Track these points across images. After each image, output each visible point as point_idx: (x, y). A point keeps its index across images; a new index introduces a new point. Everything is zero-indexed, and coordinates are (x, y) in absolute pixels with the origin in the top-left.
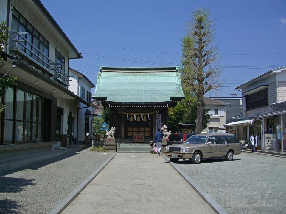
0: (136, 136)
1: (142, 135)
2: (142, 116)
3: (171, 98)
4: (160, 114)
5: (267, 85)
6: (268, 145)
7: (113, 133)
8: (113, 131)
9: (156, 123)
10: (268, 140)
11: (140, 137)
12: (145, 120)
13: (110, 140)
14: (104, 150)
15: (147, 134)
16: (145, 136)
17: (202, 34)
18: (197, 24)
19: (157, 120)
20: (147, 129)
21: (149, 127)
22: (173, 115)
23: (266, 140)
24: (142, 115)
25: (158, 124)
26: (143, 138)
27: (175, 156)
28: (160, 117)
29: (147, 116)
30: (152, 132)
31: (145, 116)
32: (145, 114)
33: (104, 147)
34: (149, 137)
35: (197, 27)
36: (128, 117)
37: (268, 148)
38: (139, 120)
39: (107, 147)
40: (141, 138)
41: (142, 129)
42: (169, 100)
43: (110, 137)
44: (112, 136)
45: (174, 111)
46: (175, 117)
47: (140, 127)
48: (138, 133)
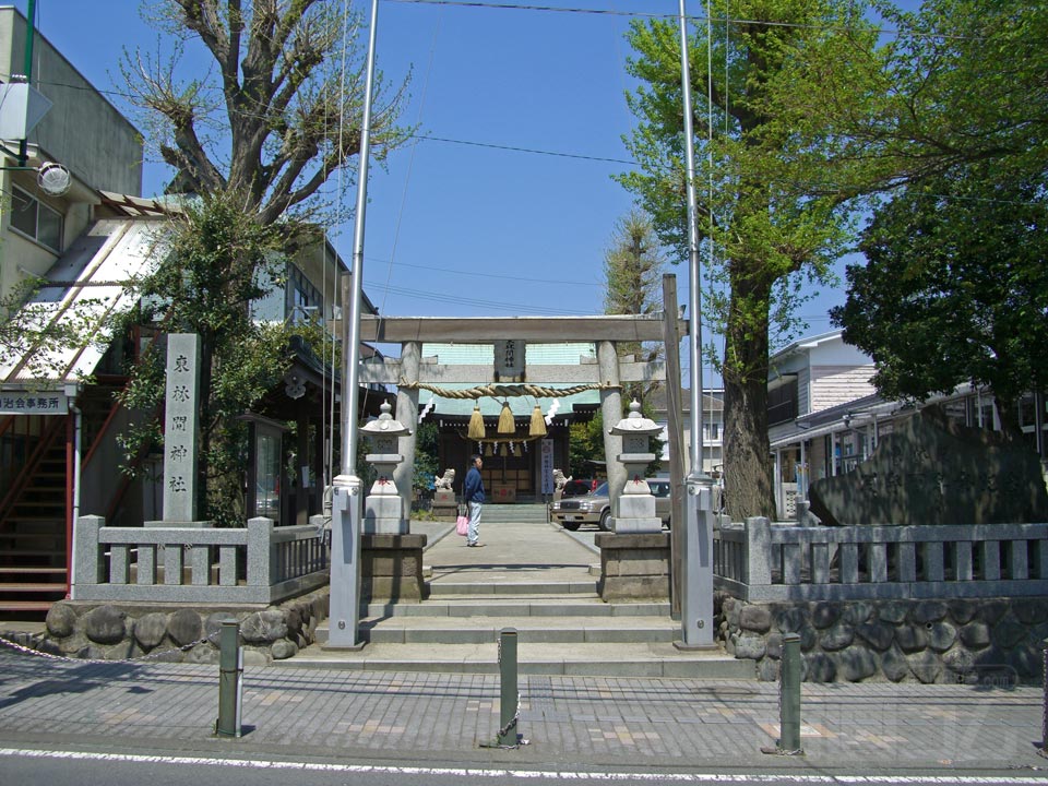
0: (499, 489)
1: (511, 487)
2: (511, 445)
3: (574, 405)
4: (552, 441)
5: (796, 374)
6: (789, 508)
7: (450, 480)
8: (450, 476)
9: (543, 460)
10: (789, 497)
11: (508, 490)
12: (517, 453)
13: (444, 496)
14: (430, 518)
15: (523, 485)
16: (518, 490)
17: (642, 267)
18: (630, 242)
19: (543, 454)
20: (523, 474)
21: (527, 469)
22: (586, 441)
23: (785, 496)
24: (511, 443)
25: (546, 462)
26: (514, 491)
27: (570, 518)
28: (552, 447)
29: (522, 444)
30: (533, 481)
31: (518, 446)
32: (519, 441)
33: (430, 511)
34: (528, 490)
35: (631, 250)
36: (480, 446)
37: (789, 514)
38: (504, 453)
39: (437, 511)
40: (510, 493)
41: (512, 474)
42: (571, 410)
43: (444, 490)
44: (447, 488)
45: (588, 431)
46: (590, 445)
47: (508, 469)
48: (504, 483)
